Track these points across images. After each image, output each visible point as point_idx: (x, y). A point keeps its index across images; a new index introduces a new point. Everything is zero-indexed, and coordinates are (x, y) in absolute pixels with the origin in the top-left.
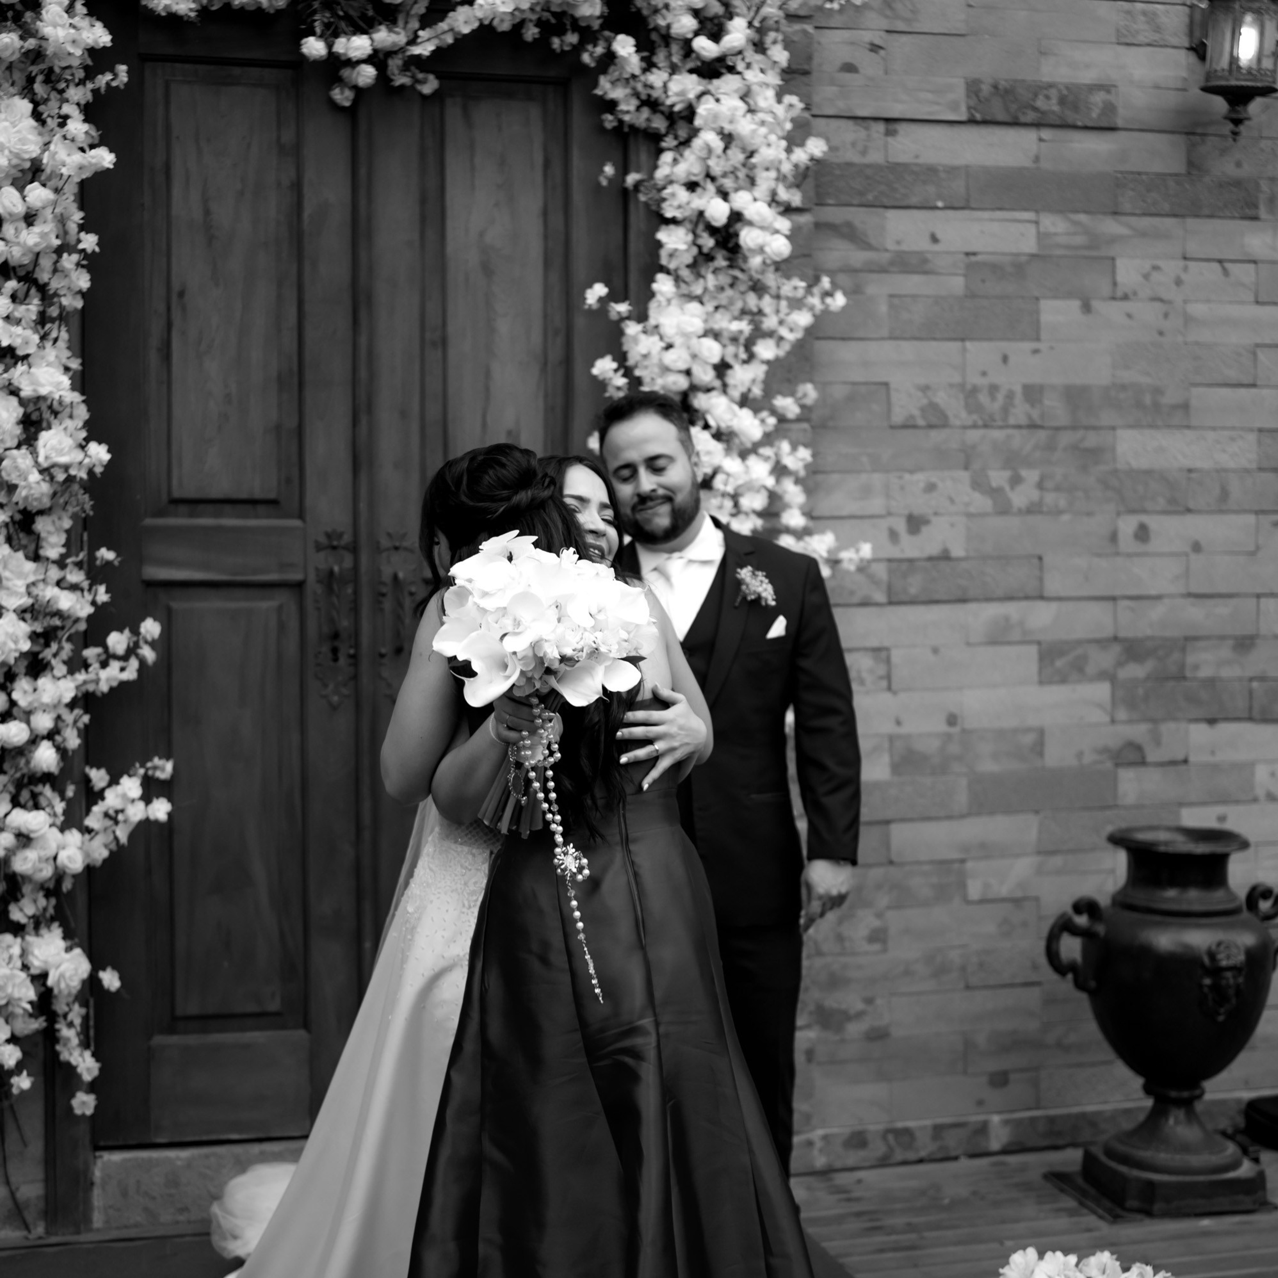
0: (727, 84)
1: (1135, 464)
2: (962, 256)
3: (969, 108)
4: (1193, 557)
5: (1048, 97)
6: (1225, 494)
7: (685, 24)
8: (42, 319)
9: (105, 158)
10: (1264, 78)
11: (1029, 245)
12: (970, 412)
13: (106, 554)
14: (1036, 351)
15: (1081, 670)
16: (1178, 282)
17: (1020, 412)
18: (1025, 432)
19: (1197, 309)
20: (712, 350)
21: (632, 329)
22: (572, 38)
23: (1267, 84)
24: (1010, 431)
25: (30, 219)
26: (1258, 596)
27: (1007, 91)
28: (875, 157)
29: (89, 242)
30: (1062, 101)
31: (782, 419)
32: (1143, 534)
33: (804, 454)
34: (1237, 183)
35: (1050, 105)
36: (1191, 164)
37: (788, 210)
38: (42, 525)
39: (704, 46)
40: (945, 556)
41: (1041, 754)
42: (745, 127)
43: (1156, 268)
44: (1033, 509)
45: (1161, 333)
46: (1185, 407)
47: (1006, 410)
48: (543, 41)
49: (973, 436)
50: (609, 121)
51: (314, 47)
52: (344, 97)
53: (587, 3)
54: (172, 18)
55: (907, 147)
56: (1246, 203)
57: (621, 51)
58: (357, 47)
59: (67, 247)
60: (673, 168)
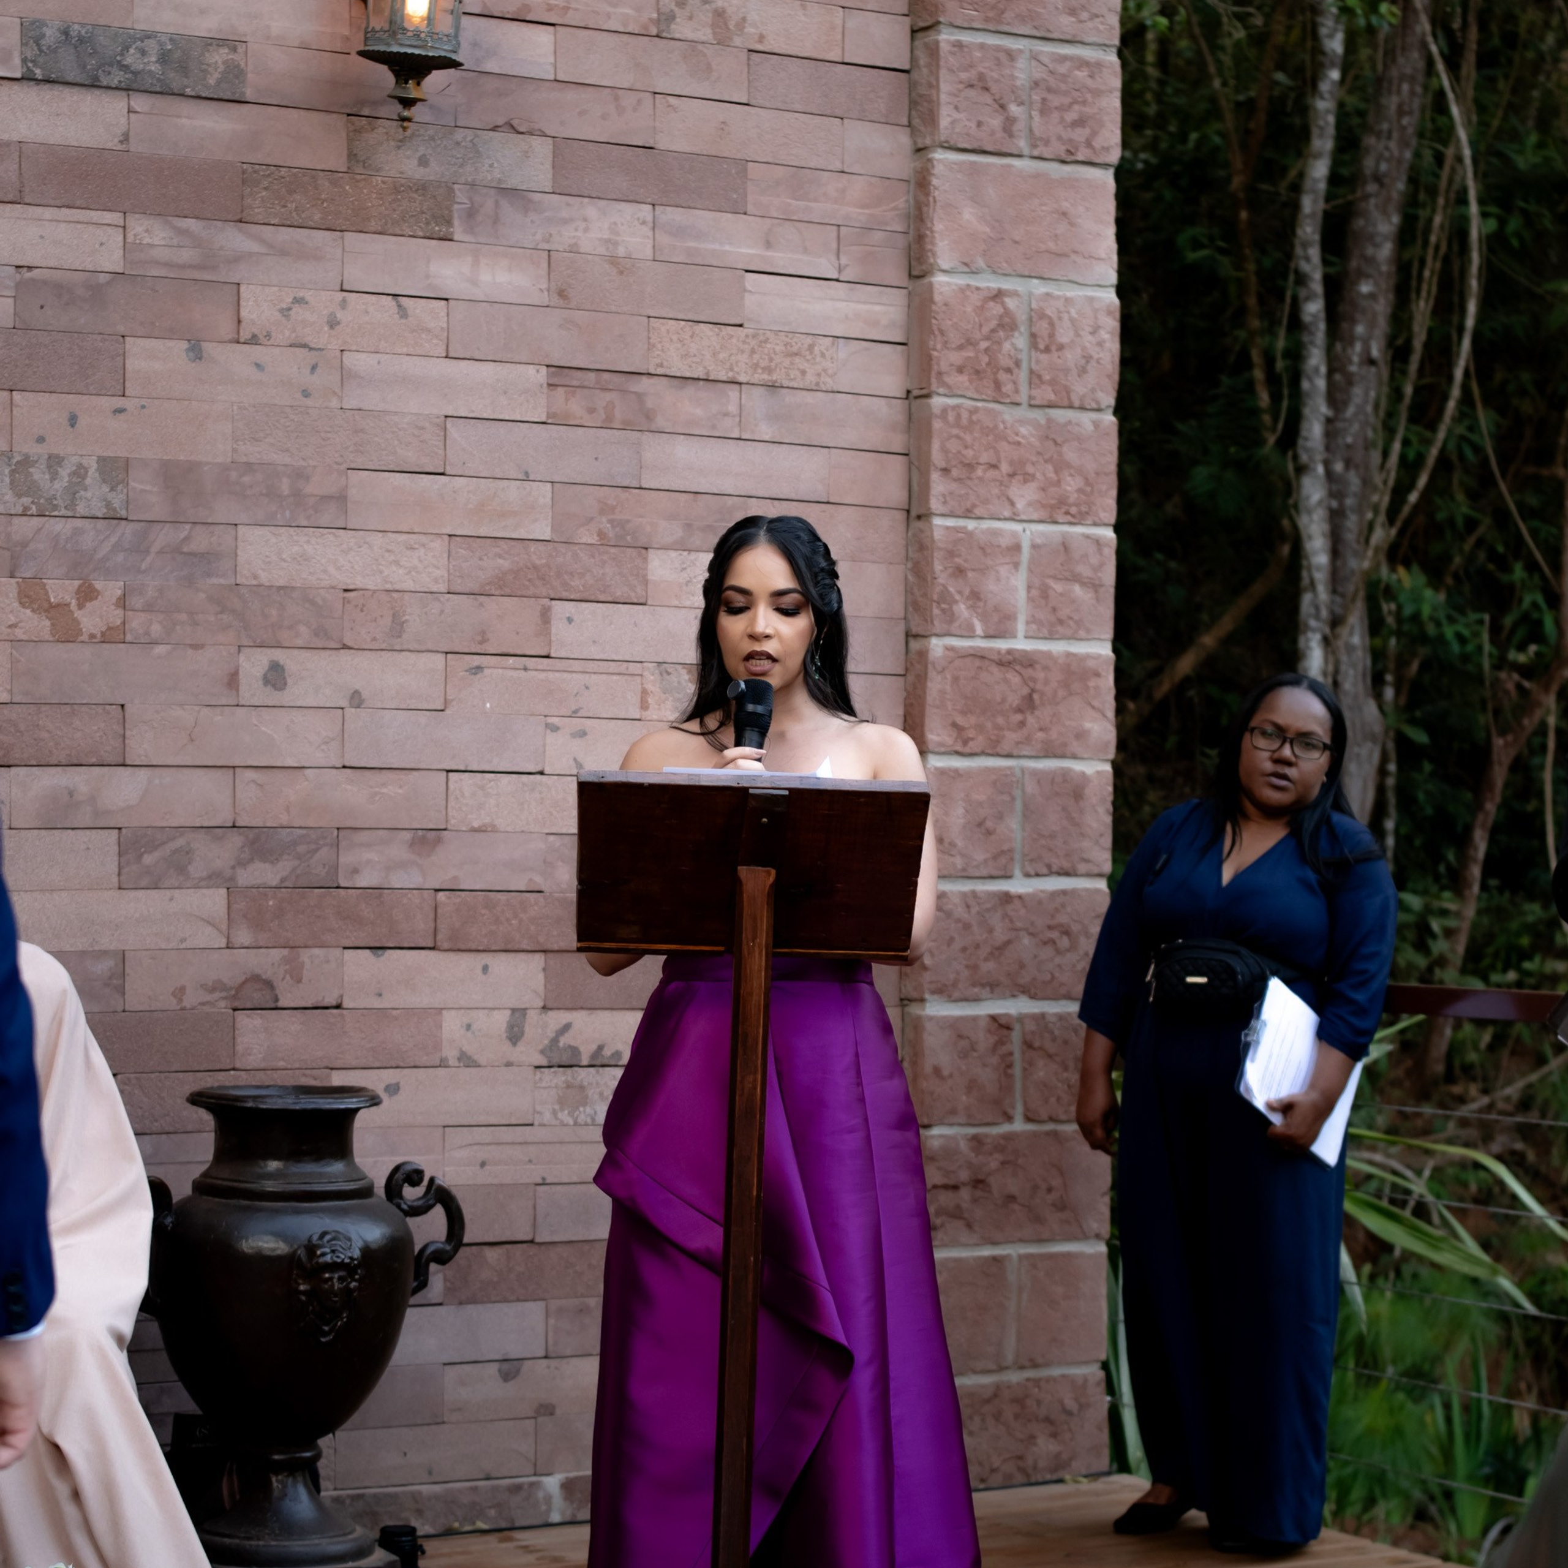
1: (264, 578)
2: (13, 269)
3: (24, 61)
4: (350, 712)
5: (143, 53)
6: (398, 626)
10: (437, 46)
11: (111, 259)
12: (19, 496)
14: (120, 411)
15: (182, 870)
17: (94, 496)
18: (100, 524)
19: (360, 362)
23: (443, 54)
24: (79, 523)
26: (448, 771)
27: (81, 40)
30: (164, 58)
32: (276, 677)
34: (422, 187)
35: (147, 64)
36: (352, 156)
41: (121, 991)
43: (298, 301)
44: (112, 636)
45: (306, 394)
46: (341, 499)
47: (72, 492)
49: (24, 527)
56: (433, 216)
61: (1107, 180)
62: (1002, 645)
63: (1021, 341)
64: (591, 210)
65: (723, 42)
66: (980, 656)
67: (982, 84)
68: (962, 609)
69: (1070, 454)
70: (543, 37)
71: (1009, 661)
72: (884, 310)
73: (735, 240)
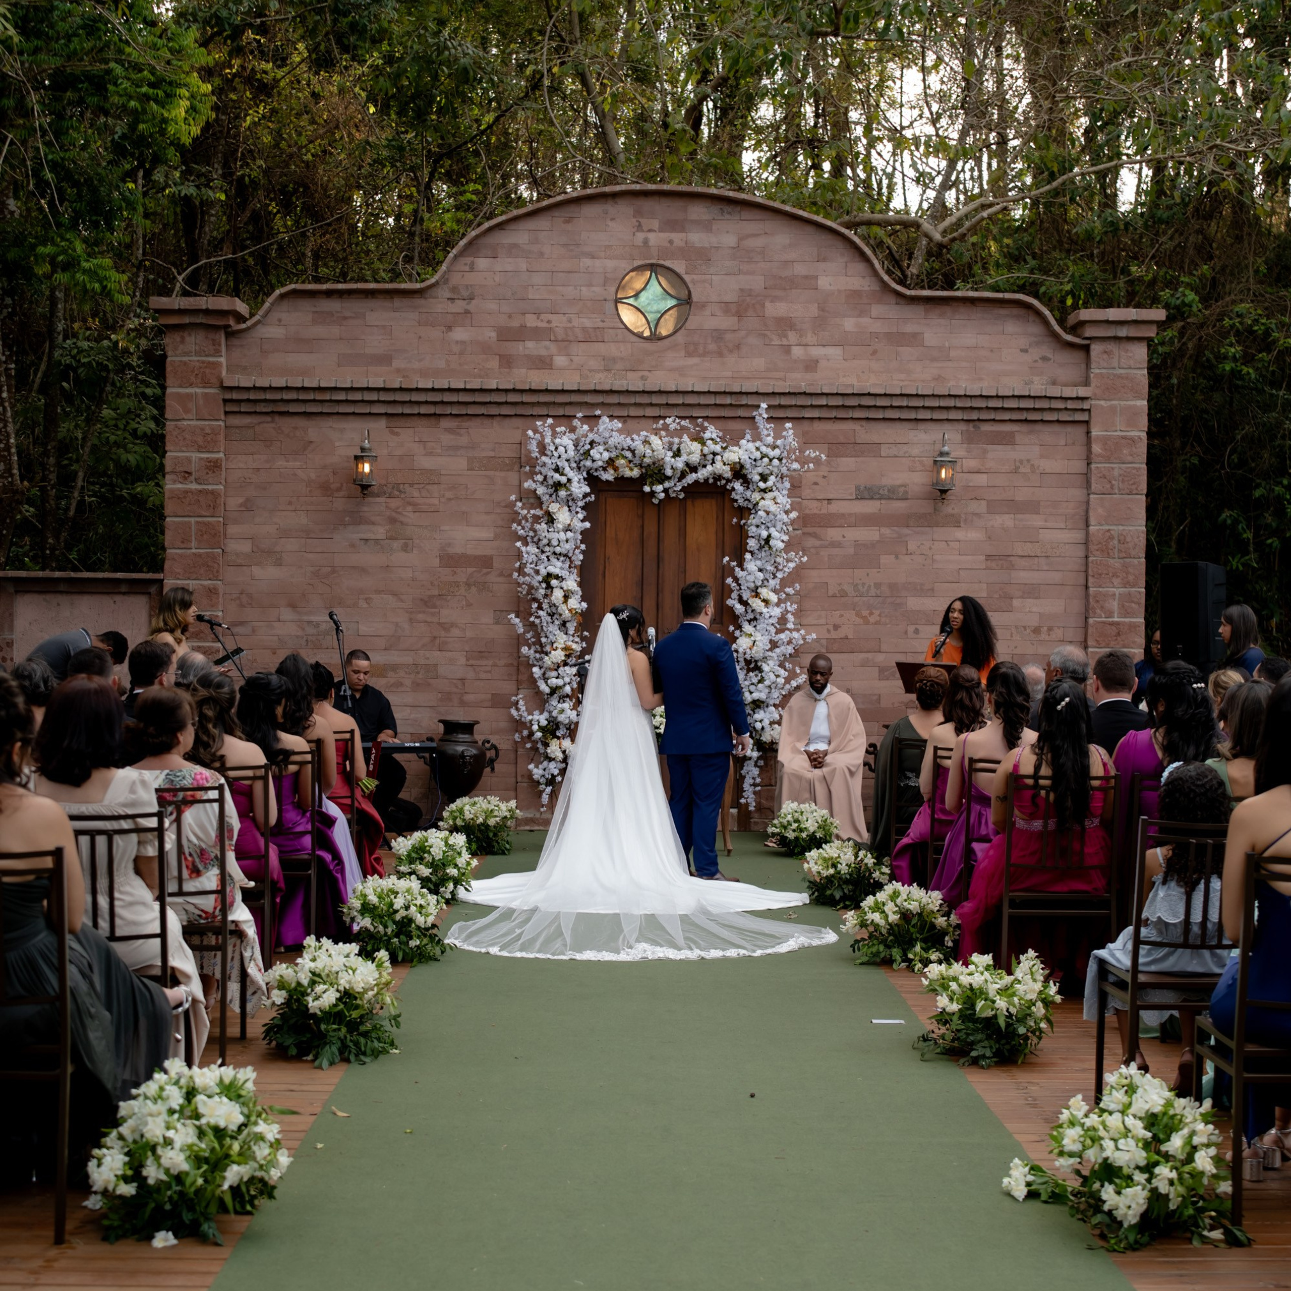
0: (769, 495)
1: (913, 608)
2: (853, 542)
3: (856, 495)
5: (884, 490)
7: (757, 478)
8: (570, 567)
9: (587, 525)
10: (947, 485)
12: (855, 592)
13: (586, 633)
14: (879, 572)
15: (894, 676)
16: (930, 549)
17: (873, 592)
18: (874, 598)
19: (937, 557)
20: (761, 575)
21: (737, 569)
22: (723, 482)
23: (949, 488)
24: (869, 598)
25: (567, 541)
27: (869, 488)
28: (824, 511)
29: (583, 547)
30: (889, 491)
31: (787, 594)
32: (917, 631)
33: (795, 606)
34: (953, 515)
35: (885, 492)
36: (934, 510)
37: (787, 533)
38: (568, 625)
39: (762, 485)
40: (846, 638)
42: (773, 508)
43: (922, 544)
44: (877, 623)
45: (924, 565)
46: (933, 590)
47: (868, 591)
49: (857, 599)
50: (735, 504)
51: (647, 489)
52: (656, 501)
53: (727, 473)
54: (607, 481)
55: (835, 508)
56: (956, 522)
57: (738, 486)
58: (659, 488)
59: (577, 547)
60: (753, 520)
61: (1143, 498)
62: (1110, 620)
63: (1116, 542)
64: (997, 517)
65: (1033, 472)
66: (1104, 623)
67: (1104, 477)
68: (1098, 611)
69: (1131, 570)
70: (985, 476)
71: (1112, 624)
72: (1079, 536)
73: (1036, 521)
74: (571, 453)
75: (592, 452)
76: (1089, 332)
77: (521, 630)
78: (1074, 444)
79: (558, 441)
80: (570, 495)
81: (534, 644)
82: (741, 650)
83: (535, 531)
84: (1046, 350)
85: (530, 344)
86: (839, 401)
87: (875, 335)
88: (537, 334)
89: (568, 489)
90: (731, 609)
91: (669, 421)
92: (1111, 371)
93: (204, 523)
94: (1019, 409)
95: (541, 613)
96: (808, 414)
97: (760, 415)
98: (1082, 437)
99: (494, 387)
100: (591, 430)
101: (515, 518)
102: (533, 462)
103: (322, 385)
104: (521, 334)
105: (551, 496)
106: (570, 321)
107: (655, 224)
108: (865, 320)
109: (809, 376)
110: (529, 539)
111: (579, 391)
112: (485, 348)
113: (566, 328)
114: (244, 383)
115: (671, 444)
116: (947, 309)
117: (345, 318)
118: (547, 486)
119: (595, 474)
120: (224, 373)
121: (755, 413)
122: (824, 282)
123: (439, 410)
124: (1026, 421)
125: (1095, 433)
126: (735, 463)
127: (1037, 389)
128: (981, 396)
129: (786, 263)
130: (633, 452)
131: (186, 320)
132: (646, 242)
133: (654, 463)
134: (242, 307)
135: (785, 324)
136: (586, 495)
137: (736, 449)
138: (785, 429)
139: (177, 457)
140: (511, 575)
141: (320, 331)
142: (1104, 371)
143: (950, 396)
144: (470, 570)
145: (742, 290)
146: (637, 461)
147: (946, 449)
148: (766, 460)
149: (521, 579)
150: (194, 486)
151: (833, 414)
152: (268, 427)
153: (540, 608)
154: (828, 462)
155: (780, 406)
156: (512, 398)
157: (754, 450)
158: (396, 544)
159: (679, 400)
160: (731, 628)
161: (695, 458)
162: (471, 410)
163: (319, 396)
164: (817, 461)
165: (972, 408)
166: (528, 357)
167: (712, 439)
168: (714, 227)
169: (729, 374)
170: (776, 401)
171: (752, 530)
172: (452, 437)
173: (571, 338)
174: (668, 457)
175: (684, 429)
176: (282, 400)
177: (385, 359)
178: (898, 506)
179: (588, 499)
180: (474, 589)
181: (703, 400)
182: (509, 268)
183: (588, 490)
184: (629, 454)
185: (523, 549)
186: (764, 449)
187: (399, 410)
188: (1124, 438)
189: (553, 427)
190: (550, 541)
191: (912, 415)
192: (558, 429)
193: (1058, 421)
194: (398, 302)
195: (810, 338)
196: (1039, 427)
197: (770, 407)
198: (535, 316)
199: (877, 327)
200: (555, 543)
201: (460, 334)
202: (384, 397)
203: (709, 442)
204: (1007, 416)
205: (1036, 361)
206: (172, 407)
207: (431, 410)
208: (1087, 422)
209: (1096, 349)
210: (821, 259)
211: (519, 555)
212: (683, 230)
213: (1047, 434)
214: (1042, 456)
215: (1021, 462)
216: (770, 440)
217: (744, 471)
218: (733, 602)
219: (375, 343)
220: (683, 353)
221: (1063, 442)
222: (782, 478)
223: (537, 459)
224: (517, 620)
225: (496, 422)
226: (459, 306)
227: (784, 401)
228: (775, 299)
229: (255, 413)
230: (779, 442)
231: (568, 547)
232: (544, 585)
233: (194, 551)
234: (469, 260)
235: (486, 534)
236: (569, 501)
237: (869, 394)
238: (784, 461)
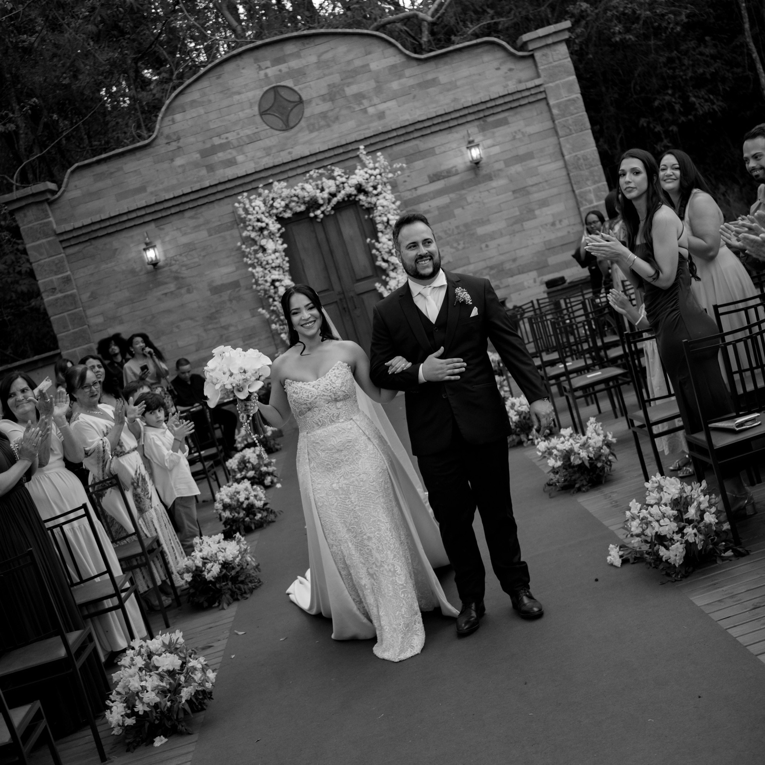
0: (381, 197)
1: (481, 234)
2: (436, 207)
3: (429, 180)
4: (499, 247)
6: (502, 233)
7: (371, 189)
8: (283, 272)
9: (285, 246)
11: (448, 201)
14: (456, 220)
16: (480, 197)
17: (456, 232)
18: (458, 235)
19: (486, 201)
21: (376, 244)
22: (353, 197)
24: (455, 236)
25: (277, 258)
26: (515, 250)
27: (435, 175)
28: (415, 195)
29: (287, 259)
30: (447, 172)
32: (487, 246)
34: (487, 175)
35: (445, 174)
37: (397, 215)
39: (375, 192)
42: (385, 203)
43: (475, 196)
44: (464, 248)
45: (479, 208)
46: (488, 220)
47: (453, 232)
48: (349, 199)
49: (448, 239)
50: (364, 208)
51: (312, 215)
52: (319, 220)
53: (353, 191)
54: (289, 218)
55: (420, 192)
56: (489, 178)
57: (362, 197)
58: (318, 212)
59: (284, 260)
60: (376, 213)
61: (590, 131)
62: (592, 205)
63: (582, 161)
64: (512, 168)
65: (524, 136)
67: (565, 126)
68: (584, 202)
69: (595, 174)
70: (498, 147)
72: (561, 164)
73: (534, 163)
74: (263, 208)
75: (275, 204)
76: (531, 47)
77: (268, 316)
78: (542, 113)
79: (253, 204)
80: (270, 232)
81: (278, 321)
82: (392, 288)
83: (257, 259)
84: (510, 64)
85: (220, 154)
86: (403, 131)
87: (412, 87)
88: (223, 147)
89: (268, 230)
90: (380, 267)
91: (312, 173)
92: (550, 65)
93: (73, 314)
94: (505, 103)
95: (276, 303)
96: (388, 144)
97: (361, 153)
98: (545, 107)
99: (208, 185)
100: (270, 192)
101: (244, 255)
102: (243, 220)
103: (113, 215)
104: (214, 150)
105: (260, 236)
106: (238, 134)
107: (268, 63)
108: (404, 80)
109: (382, 122)
110: (256, 264)
111: (256, 172)
112: (196, 165)
113: (237, 139)
114: (68, 228)
115: (317, 185)
116: (447, 59)
117: (112, 173)
118: (256, 231)
119: (281, 216)
120: (55, 226)
121: (358, 153)
122: (374, 66)
123: (182, 208)
124: (511, 108)
125: (552, 102)
126: (356, 185)
127: (512, 87)
128: (482, 103)
129: (349, 62)
130: (297, 196)
131: (23, 203)
132: (266, 75)
133: (311, 199)
134: (52, 186)
135: (360, 97)
136: (279, 230)
137: (354, 176)
138: (378, 157)
139: (44, 282)
140: (252, 287)
141: (100, 185)
142: (546, 66)
143: (464, 108)
144: (229, 292)
145: (329, 85)
146: (301, 201)
147: (471, 139)
148: (373, 177)
149: (259, 288)
150: (60, 295)
151: (402, 139)
152: (89, 248)
153: (274, 300)
154: (408, 168)
155: (372, 144)
156: (220, 188)
157: (364, 174)
158: (183, 291)
159: (314, 159)
160: (384, 277)
161: (333, 189)
162: (200, 202)
163: (113, 222)
164: (401, 169)
165: (479, 111)
166: (222, 162)
167: (339, 175)
168: (302, 54)
169: (337, 135)
170: (368, 142)
171: (378, 219)
172: (194, 220)
173: (242, 143)
174: (318, 194)
175: (321, 175)
176: (93, 231)
177: (142, 189)
178: (455, 179)
179: (281, 231)
180: (234, 302)
181: (327, 155)
182: (194, 115)
183: (279, 226)
184: (295, 199)
185: (254, 271)
186: (370, 172)
187: (159, 215)
188: (569, 100)
189: (248, 197)
190: (267, 261)
191: (447, 125)
192: (252, 197)
193: (529, 103)
194: (138, 155)
195: (376, 100)
196: (519, 110)
197: (366, 147)
198: (217, 138)
199: (411, 82)
200: (270, 262)
201: (179, 161)
202: (149, 210)
203: (338, 178)
204: (499, 109)
205: (506, 73)
206: (33, 255)
207: (177, 209)
208: (546, 99)
209: (538, 55)
210: (368, 53)
211: (253, 275)
212: (285, 62)
213: (526, 112)
214: (526, 126)
215: (515, 132)
216: (371, 165)
217: (363, 188)
218: (380, 263)
219: (133, 182)
220: (307, 132)
221: (535, 114)
222: (385, 184)
223: (245, 218)
224: (264, 311)
225: (215, 205)
226: (174, 145)
227: (373, 141)
228: (349, 85)
229: (80, 243)
230: (377, 165)
231: (278, 261)
232: (272, 287)
233: (72, 331)
234: (170, 118)
235: (231, 269)
236: (271, 235)
237: (419, 122)
238: (383, 175)
